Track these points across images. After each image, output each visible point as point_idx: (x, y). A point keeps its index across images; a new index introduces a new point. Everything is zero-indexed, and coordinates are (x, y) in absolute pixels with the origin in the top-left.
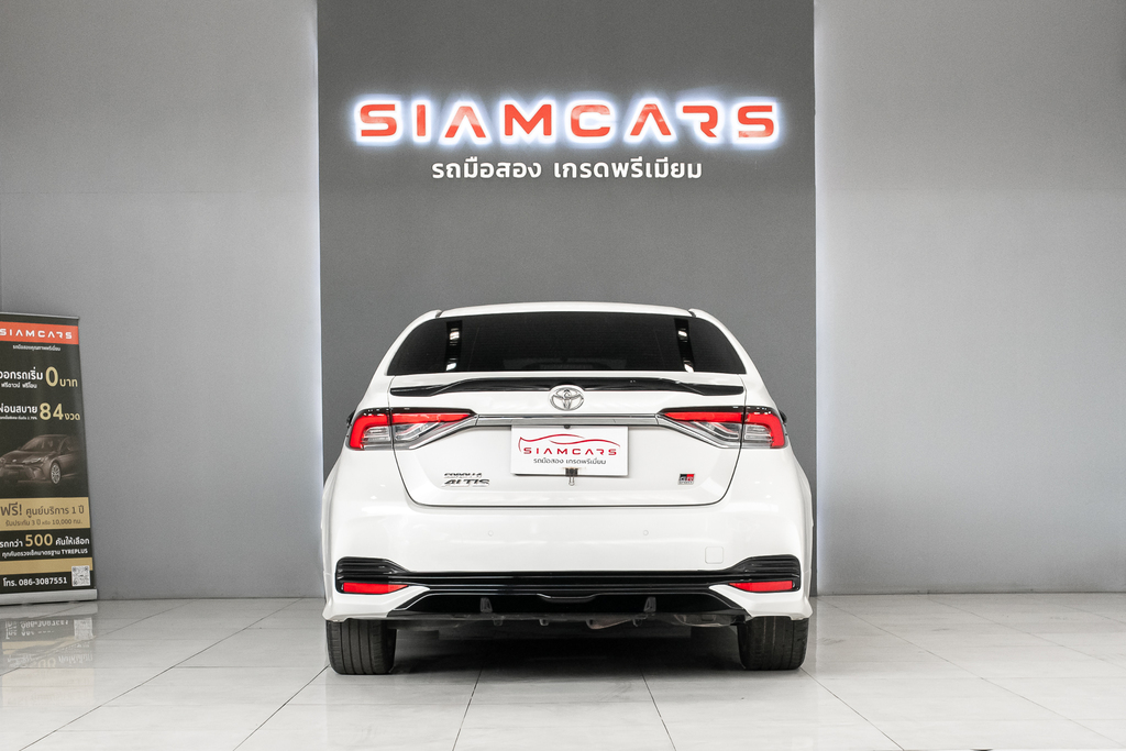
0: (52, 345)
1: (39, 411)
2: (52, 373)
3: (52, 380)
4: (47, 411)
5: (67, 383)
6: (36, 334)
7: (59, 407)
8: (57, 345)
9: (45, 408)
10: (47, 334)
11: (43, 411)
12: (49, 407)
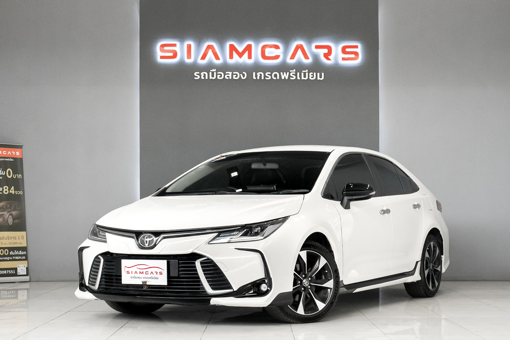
0: (10, 158)
1: (3, 190)
2: (9, 171)
3: (9, 175)
4: (7, 190)
5: (17, 176)
6: (2, 152)
7: (13, 188)
8: (12, 158)
9: (6, 188)
10: (7, 153)
11: (5, 190)
12: (8, 188)
